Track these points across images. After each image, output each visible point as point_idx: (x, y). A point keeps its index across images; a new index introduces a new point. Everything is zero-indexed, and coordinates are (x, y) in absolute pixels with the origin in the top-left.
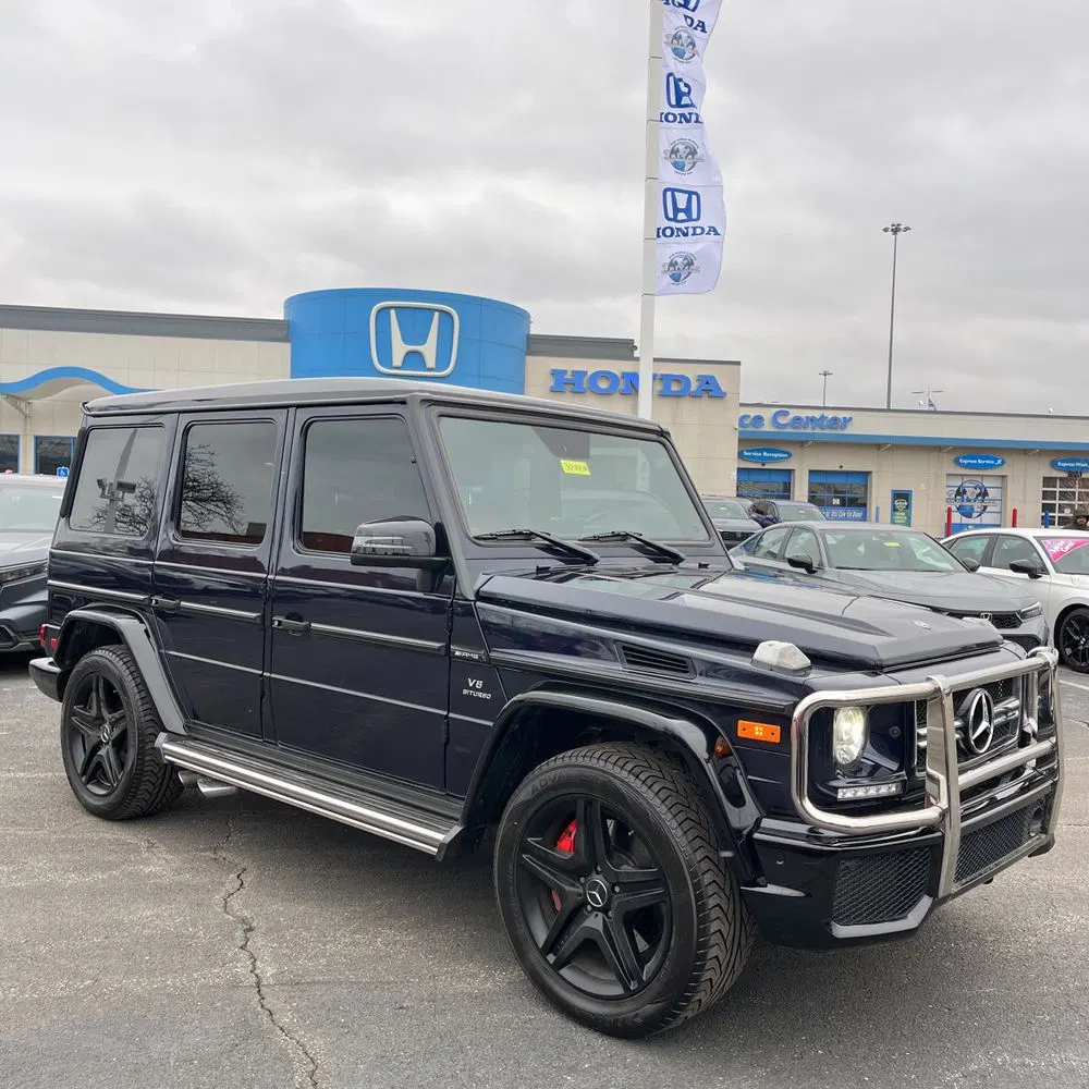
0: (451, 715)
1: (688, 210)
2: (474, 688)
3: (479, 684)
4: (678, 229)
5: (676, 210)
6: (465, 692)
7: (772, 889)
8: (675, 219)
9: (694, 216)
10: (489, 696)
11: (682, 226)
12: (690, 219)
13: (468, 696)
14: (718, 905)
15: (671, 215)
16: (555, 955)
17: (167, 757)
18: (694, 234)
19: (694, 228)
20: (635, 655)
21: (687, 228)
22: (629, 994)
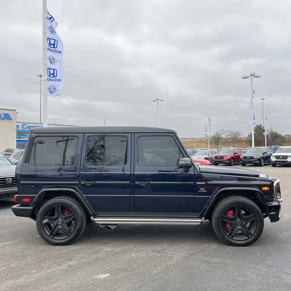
0: (195, 196)
1: (53, 74)
2: (202, 190)
3: (203, 189)
6: (199, 191)
7: (272, 213)
10: (206, 191)
11: (52, 78)
15: (49, 75)
17: (96, 222)
18: (55, 81)
19: (55, 79)
20: (239, 179)
22: (249, 238)
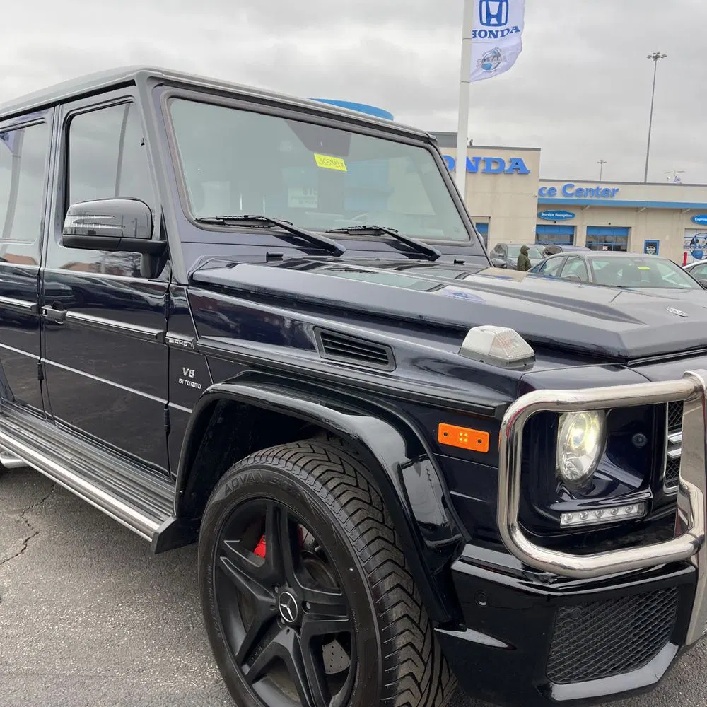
0: (170, 404)
1: (498, 16)
2: (187, 378)
4: (491, 32)
5: (489, 16)
7: (471, 635)
8: (488, 24)
9: (503, 21)
11: (494, 29)
12: (500, 24)
13: (184, 386)
14: (410, 644)
15: (484, 21)
16: (250, 665)
18: (503, 35)
19: (502, 31)
21: (497, 31)
